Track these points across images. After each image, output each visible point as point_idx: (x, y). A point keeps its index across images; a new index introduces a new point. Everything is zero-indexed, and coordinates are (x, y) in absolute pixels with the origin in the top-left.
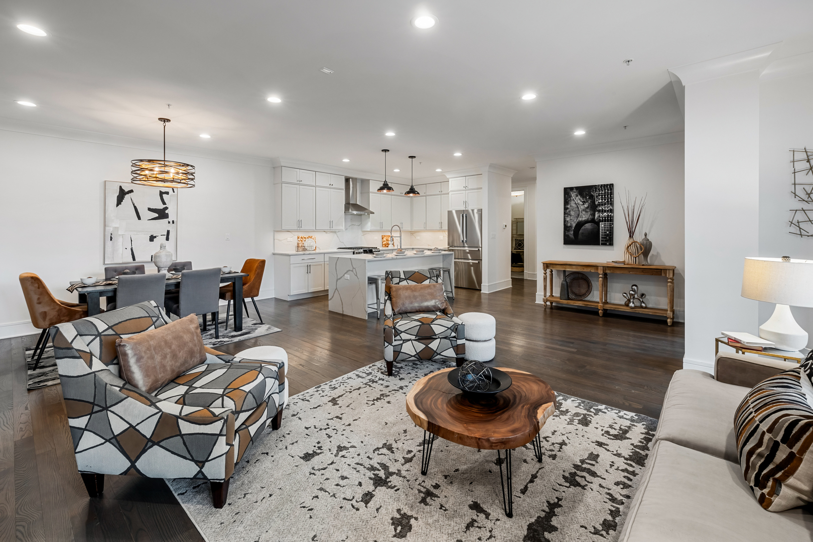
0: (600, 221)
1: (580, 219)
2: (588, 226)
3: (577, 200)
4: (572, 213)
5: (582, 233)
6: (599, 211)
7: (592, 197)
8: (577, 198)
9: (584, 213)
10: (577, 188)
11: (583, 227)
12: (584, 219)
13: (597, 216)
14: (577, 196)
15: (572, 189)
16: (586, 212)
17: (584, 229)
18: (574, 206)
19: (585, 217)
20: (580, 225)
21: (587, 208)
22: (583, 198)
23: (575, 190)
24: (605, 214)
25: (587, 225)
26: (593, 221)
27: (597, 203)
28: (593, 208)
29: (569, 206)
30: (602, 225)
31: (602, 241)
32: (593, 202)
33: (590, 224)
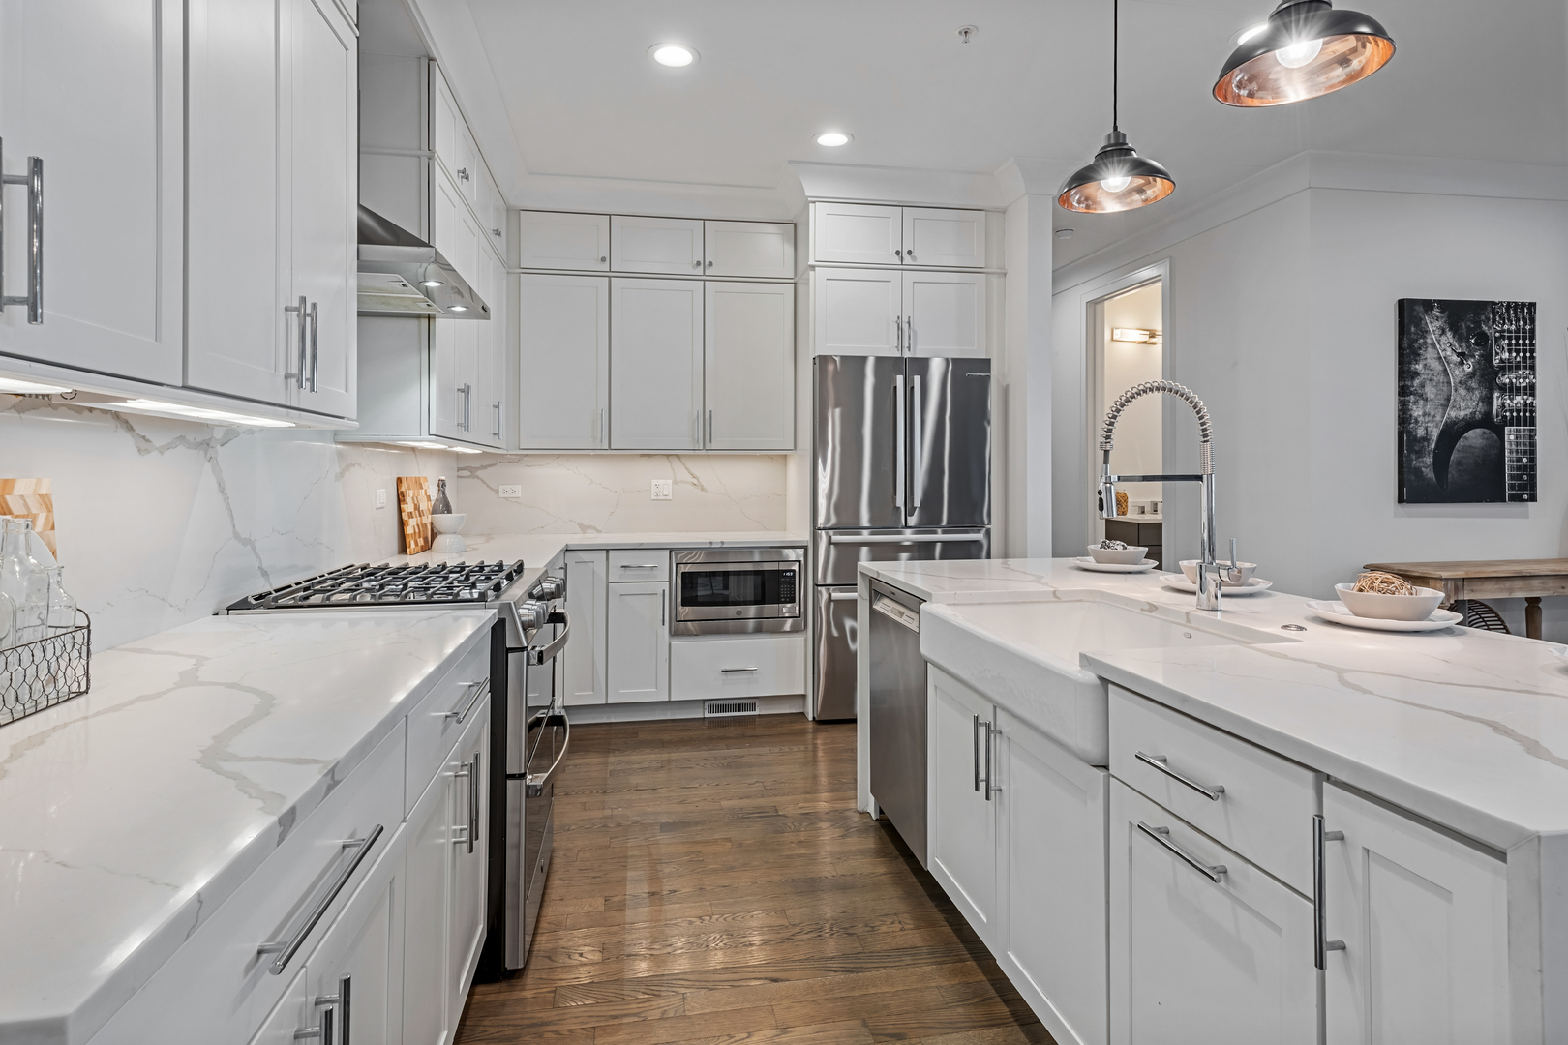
0: (1505, 422)
1: (1453, 414)
2: (1474, 437)
3: (1440, 345)
4: (1430, 391)
5: (1459, 463)
6: (1503, 388)
7: (1483, 339)
8: (1444, 339)
9: (1462, 391)
10: (1445, 305)
11: (1461, 443)
12: (1462, 414)
13: (1496, 403)
14: (1443, 332)
15: (1428, 305)
16: (1469, 389)
17: (1465, 449)
18: (1436, 365)
19: (1465, 406)
20: (1452, 433)
21: (1472, 376)
22: (1460, 340)
23: (1436, 312)
24: (1518, 399)
25: (1470, 434)
26: (1485, 421)
27: (1496, 362)
28: (1488, 376)
29: (1419, 367)
30: (1510, 435)
31: (1512, 487)
32: (1487, 357)
33: (1478, 431)
